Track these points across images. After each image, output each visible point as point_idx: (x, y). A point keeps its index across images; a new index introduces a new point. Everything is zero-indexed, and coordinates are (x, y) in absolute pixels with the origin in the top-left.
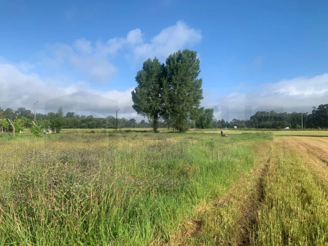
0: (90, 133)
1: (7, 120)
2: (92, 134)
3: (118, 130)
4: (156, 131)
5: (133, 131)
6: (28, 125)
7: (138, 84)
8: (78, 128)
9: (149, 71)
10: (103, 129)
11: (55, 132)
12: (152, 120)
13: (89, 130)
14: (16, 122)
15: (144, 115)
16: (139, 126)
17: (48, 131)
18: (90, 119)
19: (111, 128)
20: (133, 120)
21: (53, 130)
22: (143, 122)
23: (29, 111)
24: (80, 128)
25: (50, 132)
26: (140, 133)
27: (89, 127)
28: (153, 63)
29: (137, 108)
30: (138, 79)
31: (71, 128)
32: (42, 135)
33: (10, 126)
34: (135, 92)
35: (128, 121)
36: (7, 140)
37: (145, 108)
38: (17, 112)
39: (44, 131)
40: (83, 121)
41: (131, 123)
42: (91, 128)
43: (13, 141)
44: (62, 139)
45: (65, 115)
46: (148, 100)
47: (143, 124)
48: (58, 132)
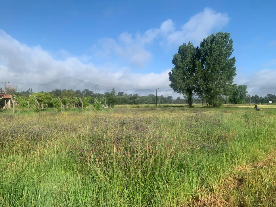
0: (136, 107)
1: (78, 98)
2: (138, 108)
3: (158, 105)
4: (191, 106)
5: (171, 106)
6: (92, 102)
7: (175, 66)
8: (127, 104)
9: (184, 54)
10: (146, 105)
11: (111, 107)
12: (187, 96)
13: (135, 106)
14: (83, 99)
15: (180, 92)
16: (175, 102)
17: (105, 106)
18: (136, 97)
19: (153, 104)
20: (170, 97)
21: (109, 105)
22: (179, 98)
23: (92, 91)
24: (129, 104)
25: (107, 107)
26: (176, 108)
27: (135, 103)
28: (187, 47)
29: (174, 86)
30: (175, 61)
31: (121, 104)
32: (102, 109)
33: (80, 103)
34: (172, 73)
35: (166, 98)
36: (79, 113)
37: (181, 87)
38: (83, 92)
39: (103, 106)
40: (131, 99)
41: (169, 100)
42: (136, 104)
43: (83, 113)
44: (116, 111)
45: (117, 94)
46: (184, 79)
47: (179, 100)
48: (112, 107)
